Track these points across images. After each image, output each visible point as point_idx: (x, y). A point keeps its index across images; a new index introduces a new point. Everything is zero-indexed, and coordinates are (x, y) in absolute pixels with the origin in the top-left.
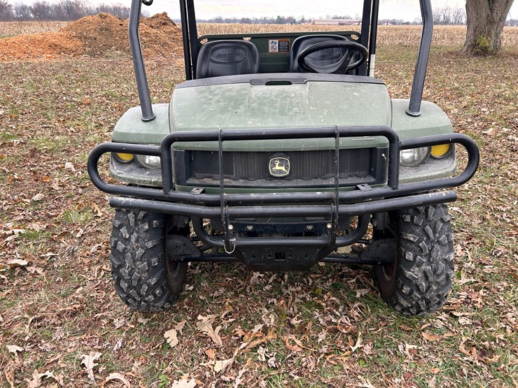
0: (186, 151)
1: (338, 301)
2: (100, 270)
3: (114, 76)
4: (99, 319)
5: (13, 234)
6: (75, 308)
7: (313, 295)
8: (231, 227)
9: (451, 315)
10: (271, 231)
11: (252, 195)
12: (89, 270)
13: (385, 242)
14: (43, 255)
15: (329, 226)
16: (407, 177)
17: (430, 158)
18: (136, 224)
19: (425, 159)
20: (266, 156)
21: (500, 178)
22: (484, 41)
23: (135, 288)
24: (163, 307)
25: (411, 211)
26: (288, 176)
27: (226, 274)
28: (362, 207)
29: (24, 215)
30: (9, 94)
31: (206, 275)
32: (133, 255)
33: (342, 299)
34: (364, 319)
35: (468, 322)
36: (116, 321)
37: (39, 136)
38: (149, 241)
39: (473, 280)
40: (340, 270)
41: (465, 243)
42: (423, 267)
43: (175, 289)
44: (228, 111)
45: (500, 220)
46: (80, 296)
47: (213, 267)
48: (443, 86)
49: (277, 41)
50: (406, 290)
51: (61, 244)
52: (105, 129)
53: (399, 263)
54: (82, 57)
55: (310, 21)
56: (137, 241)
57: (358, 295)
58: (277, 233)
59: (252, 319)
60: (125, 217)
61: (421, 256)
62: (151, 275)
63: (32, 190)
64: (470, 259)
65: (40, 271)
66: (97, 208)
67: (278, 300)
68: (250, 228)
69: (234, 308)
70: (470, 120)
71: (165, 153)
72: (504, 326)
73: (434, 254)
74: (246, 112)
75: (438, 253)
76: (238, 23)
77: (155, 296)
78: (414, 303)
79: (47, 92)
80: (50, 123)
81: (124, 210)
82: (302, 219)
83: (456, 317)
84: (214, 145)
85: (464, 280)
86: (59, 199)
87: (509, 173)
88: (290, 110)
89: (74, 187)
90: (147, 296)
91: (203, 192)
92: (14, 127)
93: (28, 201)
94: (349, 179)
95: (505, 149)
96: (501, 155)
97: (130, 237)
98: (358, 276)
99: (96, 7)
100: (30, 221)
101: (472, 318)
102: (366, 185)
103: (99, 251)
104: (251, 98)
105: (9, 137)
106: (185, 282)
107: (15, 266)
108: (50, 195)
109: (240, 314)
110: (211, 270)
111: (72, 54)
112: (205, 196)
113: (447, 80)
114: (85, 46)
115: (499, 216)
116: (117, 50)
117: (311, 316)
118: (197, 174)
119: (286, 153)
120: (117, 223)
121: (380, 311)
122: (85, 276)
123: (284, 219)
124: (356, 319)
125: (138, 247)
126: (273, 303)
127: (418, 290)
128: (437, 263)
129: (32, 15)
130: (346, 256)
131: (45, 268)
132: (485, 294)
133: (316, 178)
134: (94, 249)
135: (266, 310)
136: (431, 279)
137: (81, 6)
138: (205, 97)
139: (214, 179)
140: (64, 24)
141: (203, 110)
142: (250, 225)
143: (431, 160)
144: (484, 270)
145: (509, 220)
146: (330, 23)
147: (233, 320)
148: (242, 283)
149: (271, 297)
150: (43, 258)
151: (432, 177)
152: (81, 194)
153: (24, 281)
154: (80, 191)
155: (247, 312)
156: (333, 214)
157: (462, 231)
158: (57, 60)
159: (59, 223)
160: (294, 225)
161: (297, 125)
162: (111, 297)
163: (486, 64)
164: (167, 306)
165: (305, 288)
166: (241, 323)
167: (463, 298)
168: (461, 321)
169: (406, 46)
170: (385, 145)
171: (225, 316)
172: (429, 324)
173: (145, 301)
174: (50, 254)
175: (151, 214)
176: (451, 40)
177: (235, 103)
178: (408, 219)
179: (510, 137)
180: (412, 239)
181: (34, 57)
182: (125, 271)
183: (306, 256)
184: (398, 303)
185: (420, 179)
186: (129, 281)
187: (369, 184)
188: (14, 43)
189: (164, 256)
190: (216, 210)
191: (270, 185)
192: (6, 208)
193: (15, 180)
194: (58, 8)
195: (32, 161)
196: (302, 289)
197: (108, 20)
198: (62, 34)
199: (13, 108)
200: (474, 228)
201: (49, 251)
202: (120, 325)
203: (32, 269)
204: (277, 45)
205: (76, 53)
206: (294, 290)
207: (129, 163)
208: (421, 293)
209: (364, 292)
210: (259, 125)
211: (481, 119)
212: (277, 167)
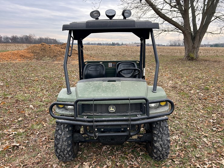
0: (82, 104)
1: (133, 156)
2: (46, 147)
3: (47, 68)
4: (47, 165)
5: (12, 134)
6: (38, 161)
7: (125, 154)
8: (96, 130)
9: (173, 160)
10: (110, 131)
11: (103, 118)
12: (42, 147)
13: (149, 134)
14: (24, 142)
15: (128, 129)
16: (152, 112)
17: (160, 106)
18: (64, 129)
19: (159, 106)
20: (108, 106)
21: (194, 110)
22: (192, 55)
23: (62, 152)
24: (71, 160)
25: (155, 123)
26: (115, 112)
27: (93, 148)
28: (138, 122)
29: (15, 126)
30: (4, 77)
31: (86, 148)
32: (63, 140)
33: (135, 156)
34: (143, 162)
35: (178, 163)
36: (54, 165)
37: (18, 94)
38: (68, 135)
39: (181, 148)
40: (135, 145)
41: (180, 135)
42: (160, 142)
43: (75, 153)
44: (96, 91)
45: (193, 126)
46: (40, 157)
47: (88, 145)
48: (176, 73)
49: (111, 63)
50: (155, 151)
51: (31, 137)
52: (45, 91)
53: (152, 141)
54: (33, 60)
55: (125, 44)
56: (64, 135)
57: (141, 154)
58: (112, 131)
59: (103, 163)
60: (60, 127)
61: (159, 139)
62: (68, 147)
63: (18, 116)
64: (181, 140)
65: (24, 148)
66: (44, 123)
67: (112, 157)
68: (102, 130)
69: (96, 160)
70: (185, 87)
71: (75, 105)
72: (190, 164)
73: (163, 138)
74: (101, 91)
75: (164, 137)
76: (96, 45)
77: (69, 155)
78: (158, 155)
79: (20, 76)
80: (22, 89)
81: (60, 124)
82: (120, 126)
83: (174, 161)
84: (92, 102)
85: (178, 148)
86: (28, 120)
87: (197, 108)
88: (115, 91)
89: (34, 115)
90: (66, 155)
91: (87, 118)
92: (8, 91)
93: (17, 121)
94: (134, 113)
95: (197, 99)
96: (195, 101)
97: (62, 133)
98: (141, 147)
99: (38, 38)
100: (18, 129)
101: (180, 161)
102: (139, 115)
103: (46, 140)
104: (103, 86)
105: (7, 95)
106: (78, 151)
107: (14, 146)
108: (25, 118)
109: (99, 162)
110: (88, 146)
111: (29, 59)
112: (88, 119)
113: (178, 70)
114: (35, 56)
115: (192, 125)
116: (47, 57)
117: (124, 162)
118: (85, 112)
119: (114, 105)
120: (57, 129)
121: (148, 159)
122: (41, 149)
123: (114, 126)
124: (140, 162)
125: (64, 137)
126: (110, 158)
127: (159, 151)
128: (164, 141)
129: (10, 41)
130: (136, 140)
131: (26, 146)
132: (184, 153)
133: (124, 113)
134: (44, 139)
135: (108, 160)
136: (163, 146)
137: (31, 38)
138: (88, 86)
139: (91, 113)
140: (25, 45)
141: (88, 91)
142: (102, 129)
143: (161, 106)
144: (185, 144)
145: (195, 126)
146: (133, 45)
147: (96, 164)
148: (99, 151)
149: (110, 156)
150: (24, 143)
151: (161, 112)
152: (37, 118)
153: (18, 152)
154: (37, 116)
155: (101, 161)
156: (129, 124)
157: (179, 130)
158: (23, 62)
159: (29, 129)
160: (117, 129)
161: (117, 96)
162: (51, 157)
163: (193, 64)
164: (73, 159)
165: (122, 152)
166: (99, 165)
167: (177, 154)
168: (176, 162)
169: (163, 56)
170: (145, 102)
171: (93, 163)
172: (165, 164)
173: (65, 157)
174: (27, 141)
175: (69, 125)
176: (181, 53)
177: (98, 88)
178: (154, 126)
179: (200, 94)
180: (156, 133)
181: (13, 60)
182: (59, 146)
183: (121, 139)
184: (153, 156)
185: (157, 113)
186: (60, 149)
187: (140, 114)
188: (5, 54)
189: (73, 140)
190: (91, 124)
191: (109, 115)
192: (8, 124)
193: (11, 112)
194: (22, 38)
195: (16, 105)
196: (121, 152)
197: (44, 46)
198: (25, 51)
199: (7, 82)
200: (183, 129)
201: (27, 140)
202: (55, 167)
203: (21, 147)
204: (111, 65)
205: (30, 58)
206: (118, 153)
207: (62, 108)
208: (160, 152)
209: (143, 153)
210: (106, 96)
211: (189, 87)
212: (111, 109)
